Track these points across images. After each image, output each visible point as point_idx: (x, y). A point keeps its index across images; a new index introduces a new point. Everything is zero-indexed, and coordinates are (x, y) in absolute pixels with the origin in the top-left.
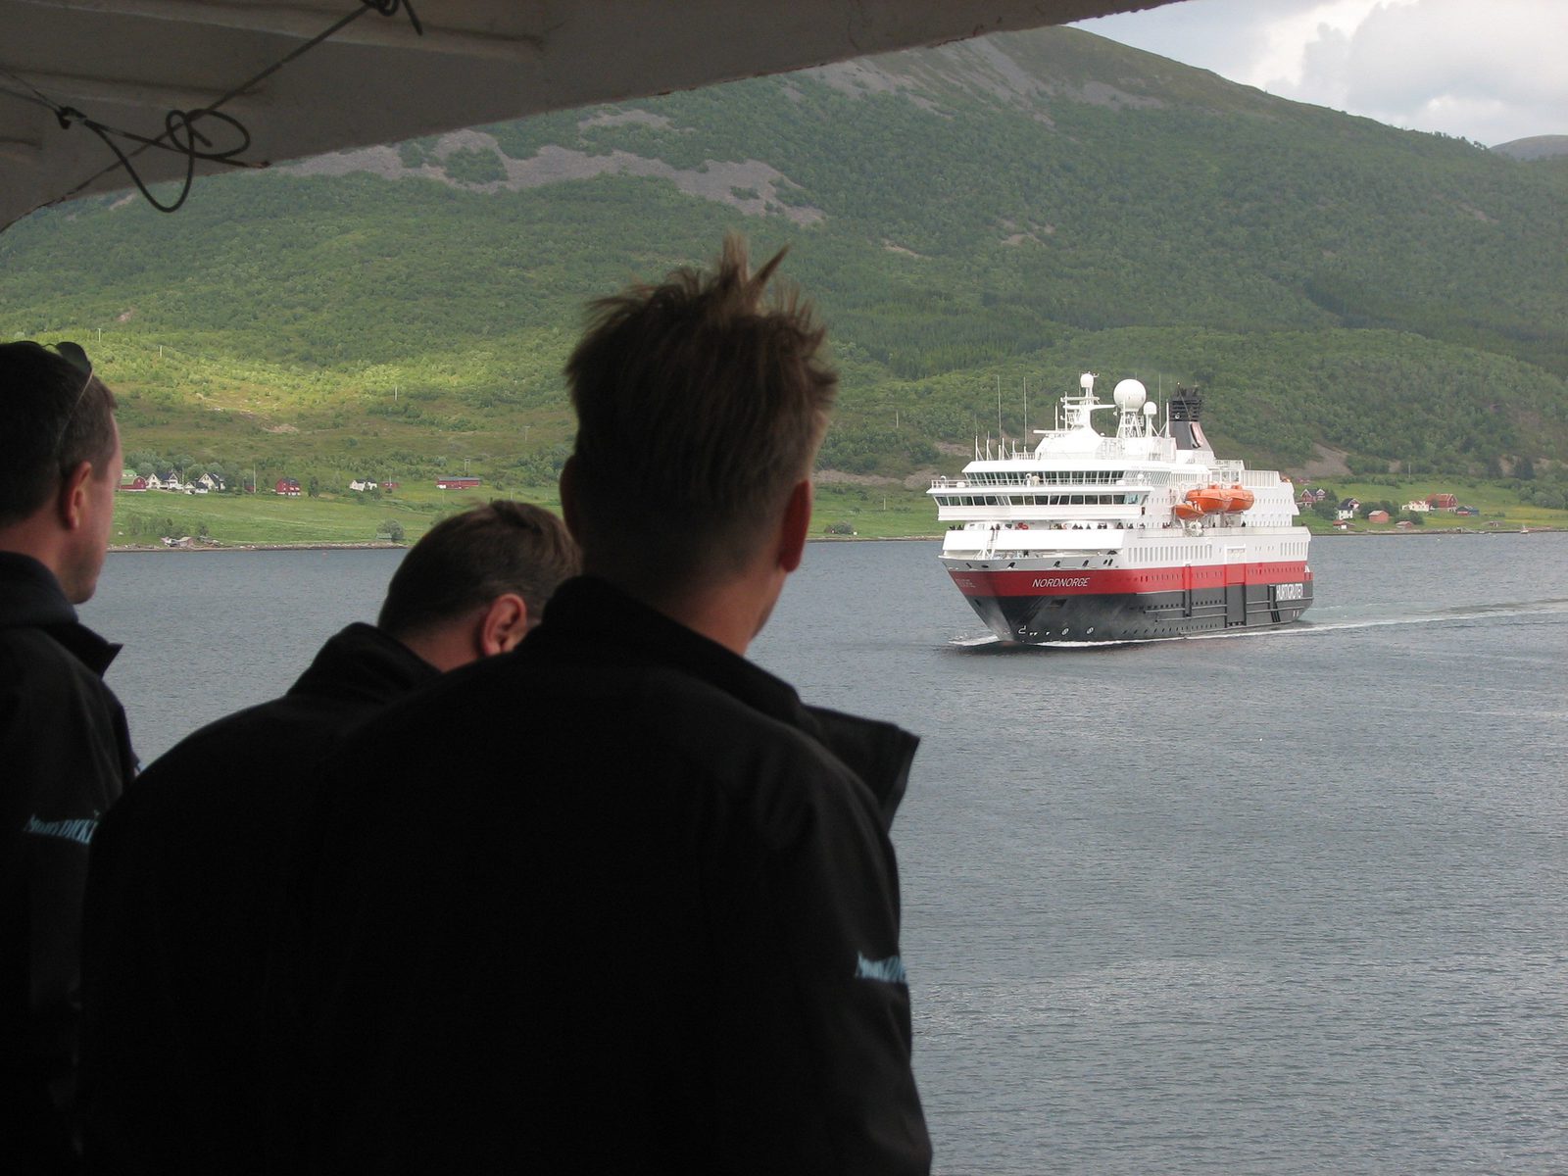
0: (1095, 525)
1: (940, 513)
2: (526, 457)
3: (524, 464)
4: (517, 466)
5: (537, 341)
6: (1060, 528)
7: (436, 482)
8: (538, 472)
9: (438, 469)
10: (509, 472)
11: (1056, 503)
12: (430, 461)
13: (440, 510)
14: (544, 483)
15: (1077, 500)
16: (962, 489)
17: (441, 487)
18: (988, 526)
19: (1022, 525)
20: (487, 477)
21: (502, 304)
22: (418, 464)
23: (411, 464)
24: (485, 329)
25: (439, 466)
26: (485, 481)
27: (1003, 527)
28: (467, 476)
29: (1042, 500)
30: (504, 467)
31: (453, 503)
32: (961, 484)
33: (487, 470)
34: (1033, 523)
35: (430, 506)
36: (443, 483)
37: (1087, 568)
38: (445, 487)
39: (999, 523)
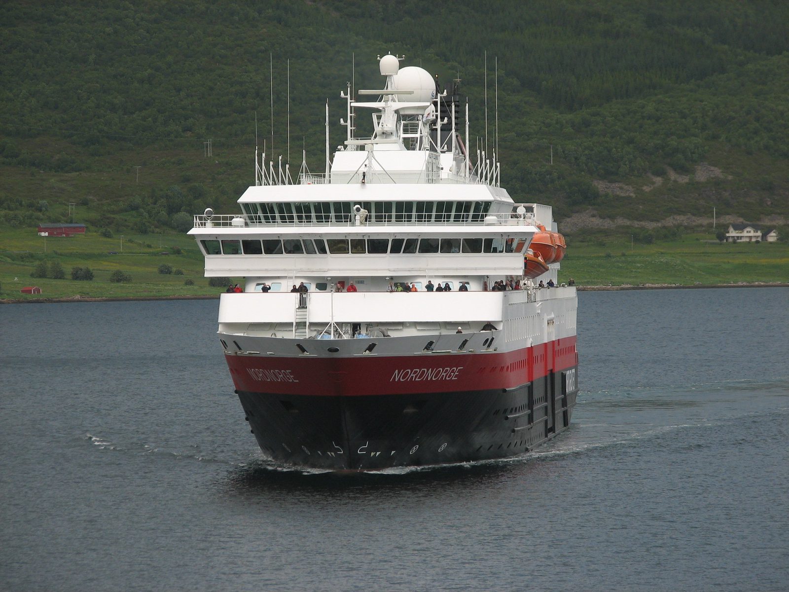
0: (455, 285)
1: (208, 266)
2: (138, 200)
3: (135, 208)
4: (126, 211)
5: (149, 71)
6: (407, 289)
7: (37, 229)
8: (150, 216)
9: (40, 214)
10: (117, 216)
11: (399, 252)
12: (30, 206)
13: (40, 260)
14: (157, 230)
15: (429, 246)
16: (238, 228)
17: (43, 234)
18: (287, 285)
19: (345, 285)
20: (93, 223)
21: (109, 30)
22: (16, 209)
23: (10, 209)
24: (92, 58)
25: (40, 210)
26: (92, 228)
27: (312, 288)
28: (71, 222)
29: (377, 246)
30: (113, 212)
31: (56, 253)
32: (238, 220)
33: (93, 215)
34: (361, 280)
35: (31, 256)
36: (45, 230)
37: (464, 352)
38: (47, 234)
39: (304, 281)
